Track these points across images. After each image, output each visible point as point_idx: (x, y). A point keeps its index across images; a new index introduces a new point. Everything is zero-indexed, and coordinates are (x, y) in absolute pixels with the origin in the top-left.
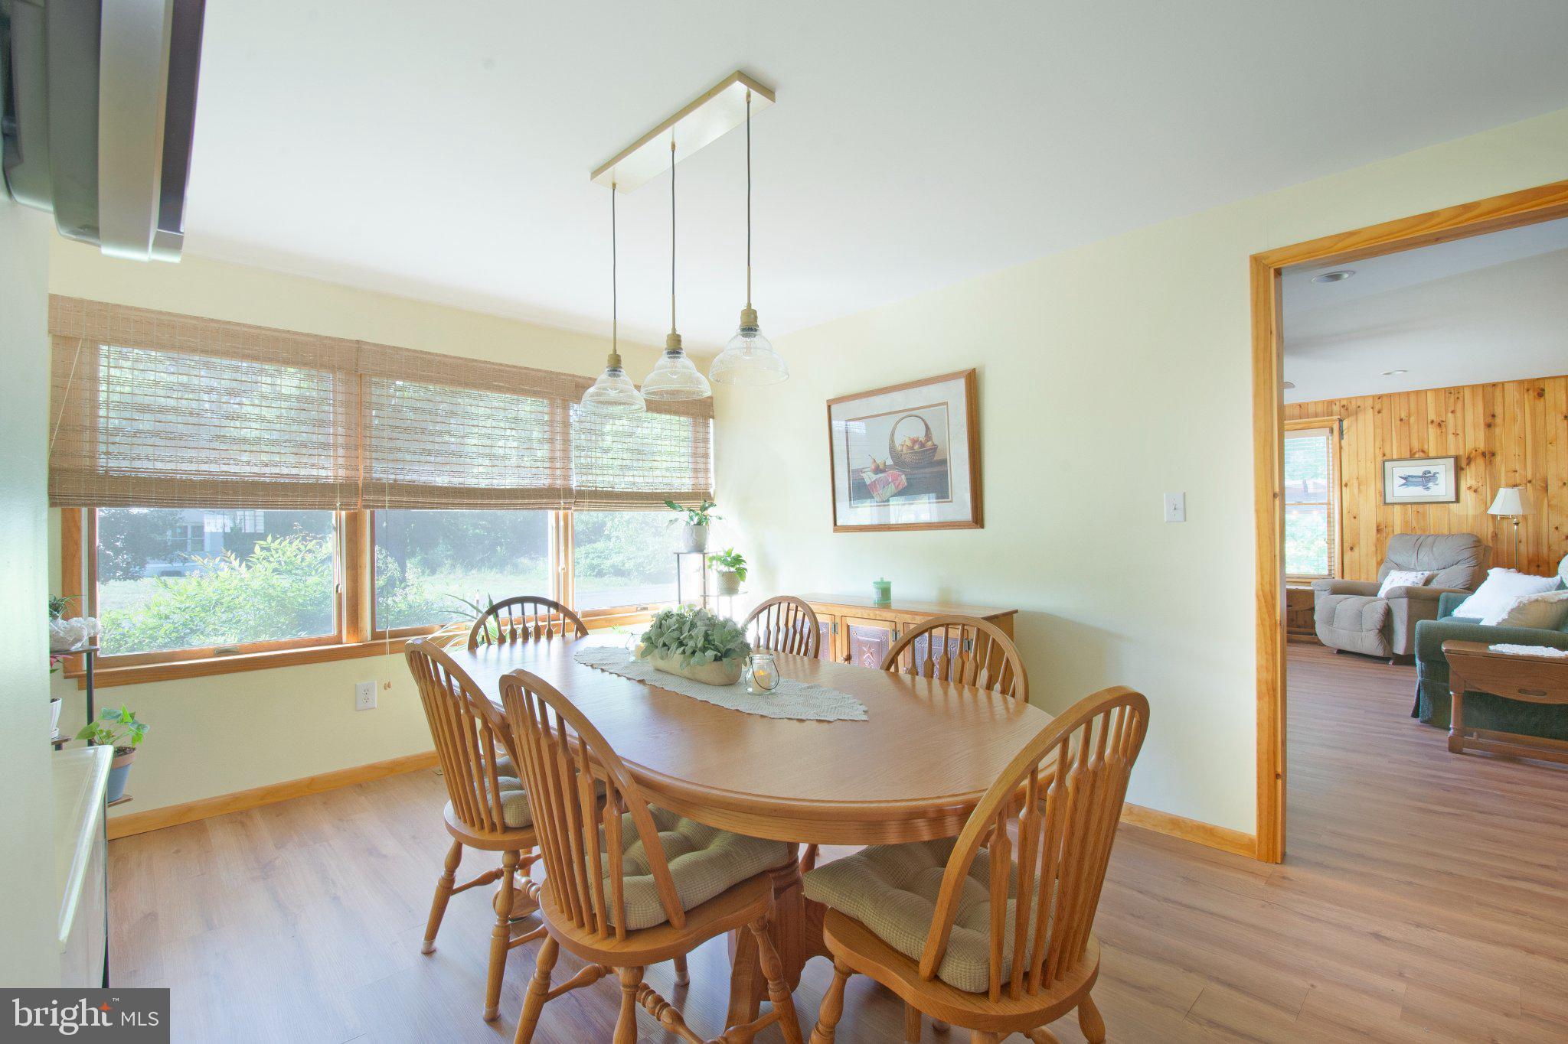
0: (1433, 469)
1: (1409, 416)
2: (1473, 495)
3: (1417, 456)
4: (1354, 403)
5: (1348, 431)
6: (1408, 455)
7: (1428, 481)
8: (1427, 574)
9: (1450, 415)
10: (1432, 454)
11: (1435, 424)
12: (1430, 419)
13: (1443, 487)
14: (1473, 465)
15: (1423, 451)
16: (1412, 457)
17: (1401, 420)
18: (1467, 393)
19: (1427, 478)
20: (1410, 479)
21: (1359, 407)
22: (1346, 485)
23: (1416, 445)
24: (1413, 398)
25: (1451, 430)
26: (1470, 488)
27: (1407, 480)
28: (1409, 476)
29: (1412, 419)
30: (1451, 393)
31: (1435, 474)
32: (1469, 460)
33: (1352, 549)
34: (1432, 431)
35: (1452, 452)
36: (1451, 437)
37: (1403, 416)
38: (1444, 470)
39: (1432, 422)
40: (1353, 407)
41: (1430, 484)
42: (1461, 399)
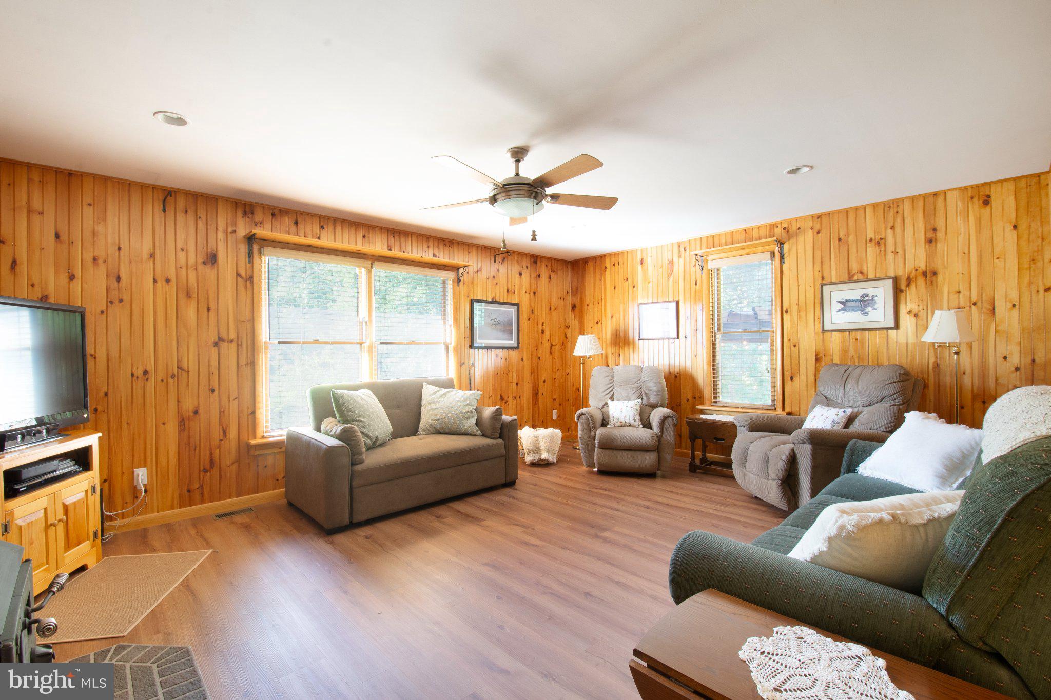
0: (871, 292)
1: (848, 235)
2: (914, 319)
3: (855, 278)
4: (794, 224)
5: (789, 255)
6: (846, 278)
7: (866, 306)
8: (849, 411)
9: (889, 231)
10: (871, 275)
11: (873, 243)
12: (868, 238)
13: (881, 314)
14: (913, 287)
15: (862, 273)
16: (850, 279)
17: (840, 240)
18: (907, 206)
19: (865, 303)
20: (848, 304)
21: (799, 228)
22: (787, 312)
23: (854, 268)
24: (851, 216)
25: (890, 248)
26: (910, 312)
27: (845, 304)
28: (847, 301)
29: (851, 238)
30: (890, 207)
31: (873, 297)
32: (909, 281)
33: (792, 379)
34: (871, 250)
35: (891, 273)
36: (890, 256)
37: (842, 236)
38: (882, 293)
39: (871, 240)
40: (793, 229)
41: (869, 309)
42: (901, 212)
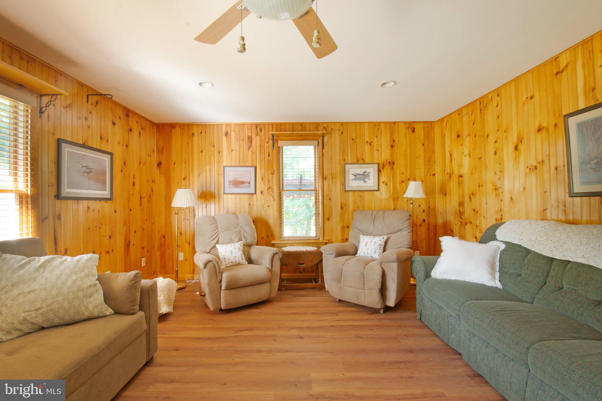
0: (368, 170)
1: (356, 137)
2: (385, 186)
3: (360, 162)
4: (329, 125)
5: (327, 144)
6: (355, 161)
7: (366, 178)
9: (375, 138)
10: (367, 161)
11: (368, 144)
12: (366, 141)
13: (371, 183)
14: (385, 168)
15: (363, 159)
16: (357, 162)
17: (353, 139)
18: (383, 125)
19: (365, 176)
20: (357, 176)
21: (332, 129)
22: (325, 179)
23: (360, 156)
24: (358, 127)
25: (375, 148)
26: (384, 182)
27: (357, 177)
28: (357, 174)
29: (358, 140)
30: (375, 126)
31: (369, 173)
32: (384, 166)
33: (328, 219)
34: (367, 147)
35: (376, 161)
36: (375, 151)
37: (354, 137)
38: (372, 170)
39: (367, 142)
40: (329, 129)
41: (367, 180)
42: (380, 130)
